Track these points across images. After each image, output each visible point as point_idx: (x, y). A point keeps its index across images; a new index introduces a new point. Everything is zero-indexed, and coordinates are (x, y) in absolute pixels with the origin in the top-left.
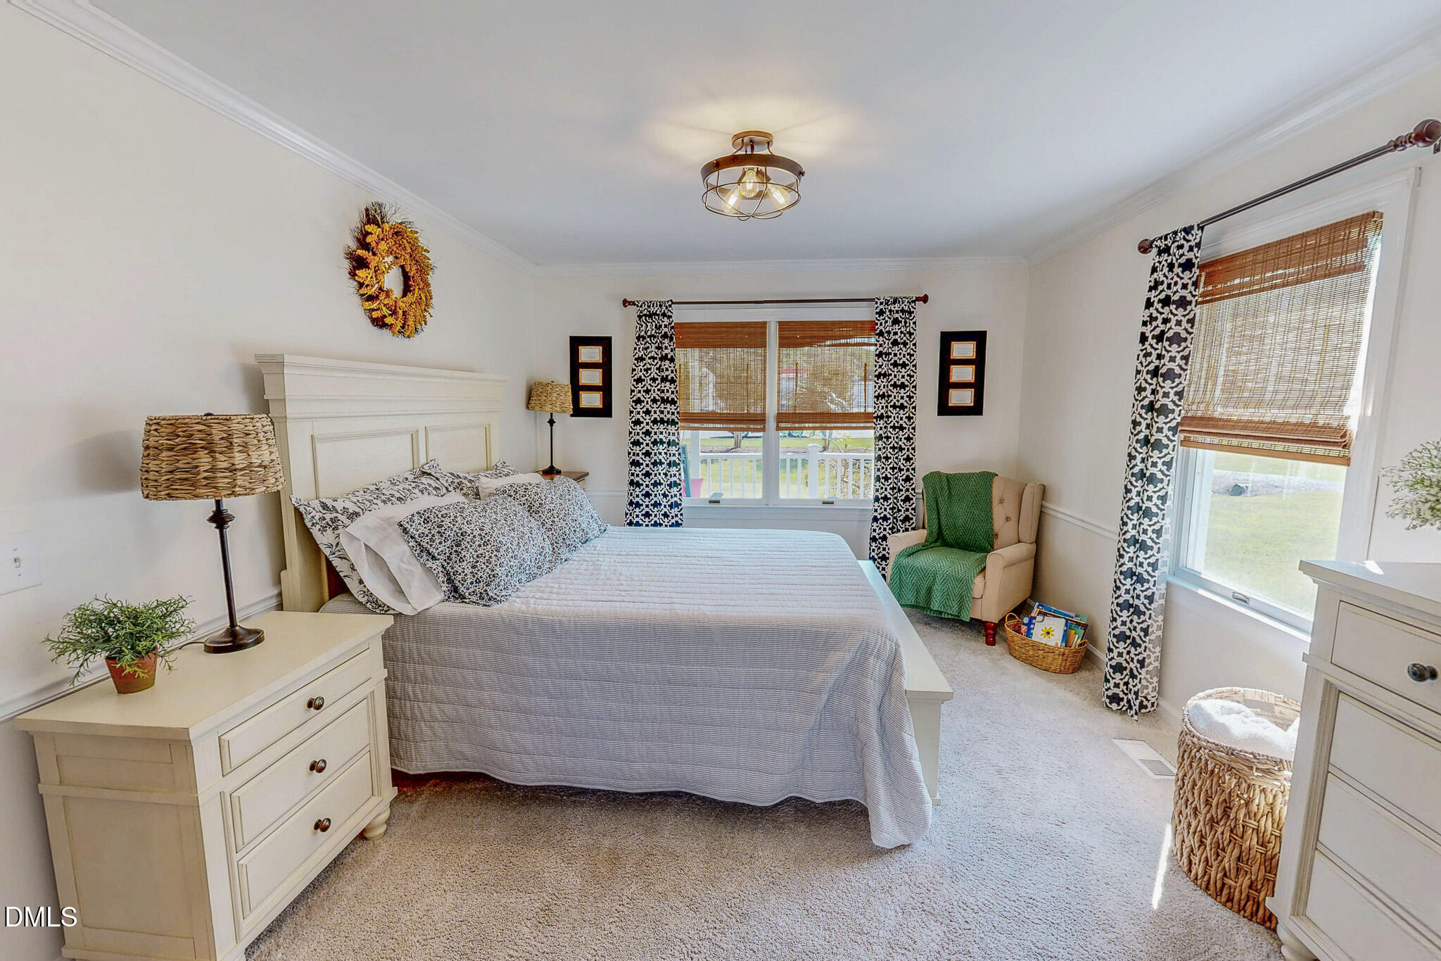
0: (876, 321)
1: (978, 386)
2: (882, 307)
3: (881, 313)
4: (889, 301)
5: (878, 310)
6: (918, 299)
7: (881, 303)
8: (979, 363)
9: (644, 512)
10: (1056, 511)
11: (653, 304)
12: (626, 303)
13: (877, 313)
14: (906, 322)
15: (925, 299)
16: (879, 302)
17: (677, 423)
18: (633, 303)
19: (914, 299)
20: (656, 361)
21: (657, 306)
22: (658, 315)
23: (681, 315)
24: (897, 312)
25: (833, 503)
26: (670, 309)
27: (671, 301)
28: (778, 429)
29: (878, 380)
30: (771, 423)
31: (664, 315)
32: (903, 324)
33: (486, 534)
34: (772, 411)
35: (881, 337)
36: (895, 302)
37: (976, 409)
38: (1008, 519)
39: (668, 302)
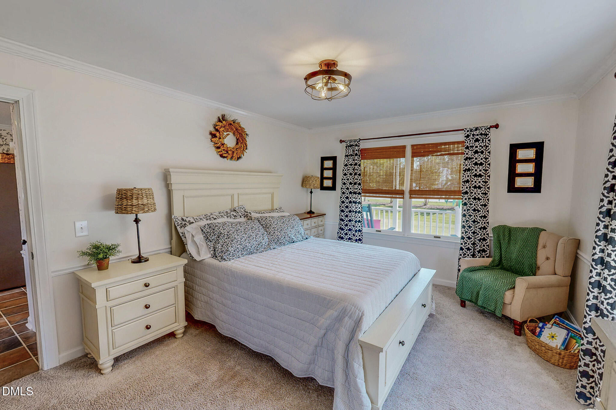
0: (465, 141)
1: (538, 175)
2: (468, 133)
3: (468, 136)
4: (472, 129)
5: (466, 135)
6: (491, 127)
7: (468, 131)
8: (538, 161)
9: (345, 233)
10: (582, 256)
11: (352, 141)
12: (341, 141)
13: (465, 137)
14: (483, 140)
15: (497, 126)
16: (466, 131)
17: (361, 194)
18: (344, 141)
19: (489, 127)
20: (352, 166)
21: (353, 142)
22: (354, 146)
23: (364, 145)
24: (478, 135)
25: (439, 237)
26: (359, 142)
27: (360, 139)
28: (411, 198)
29: (465, 172)
30: (407, 195)
31: (356, 145)
32: (481, 141)
33: (230, 234)
34: (406, 188)
35: (467, 150)
36: (476, 129)
37: (537, 188)
38: (548, 259)
39: (358, 139)
